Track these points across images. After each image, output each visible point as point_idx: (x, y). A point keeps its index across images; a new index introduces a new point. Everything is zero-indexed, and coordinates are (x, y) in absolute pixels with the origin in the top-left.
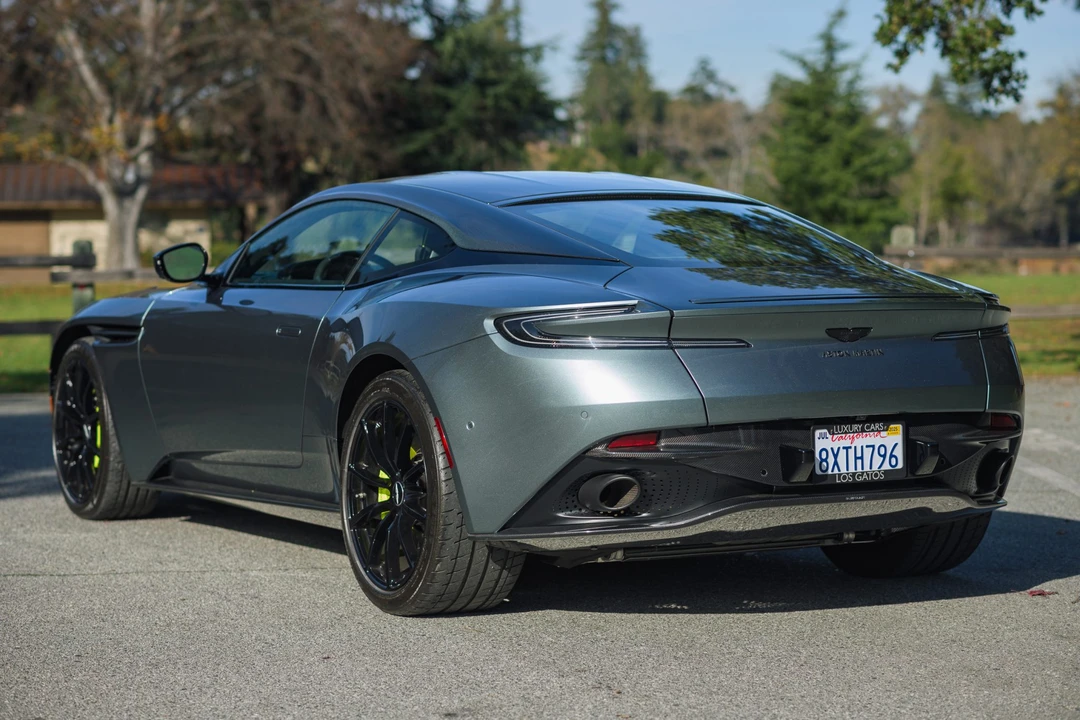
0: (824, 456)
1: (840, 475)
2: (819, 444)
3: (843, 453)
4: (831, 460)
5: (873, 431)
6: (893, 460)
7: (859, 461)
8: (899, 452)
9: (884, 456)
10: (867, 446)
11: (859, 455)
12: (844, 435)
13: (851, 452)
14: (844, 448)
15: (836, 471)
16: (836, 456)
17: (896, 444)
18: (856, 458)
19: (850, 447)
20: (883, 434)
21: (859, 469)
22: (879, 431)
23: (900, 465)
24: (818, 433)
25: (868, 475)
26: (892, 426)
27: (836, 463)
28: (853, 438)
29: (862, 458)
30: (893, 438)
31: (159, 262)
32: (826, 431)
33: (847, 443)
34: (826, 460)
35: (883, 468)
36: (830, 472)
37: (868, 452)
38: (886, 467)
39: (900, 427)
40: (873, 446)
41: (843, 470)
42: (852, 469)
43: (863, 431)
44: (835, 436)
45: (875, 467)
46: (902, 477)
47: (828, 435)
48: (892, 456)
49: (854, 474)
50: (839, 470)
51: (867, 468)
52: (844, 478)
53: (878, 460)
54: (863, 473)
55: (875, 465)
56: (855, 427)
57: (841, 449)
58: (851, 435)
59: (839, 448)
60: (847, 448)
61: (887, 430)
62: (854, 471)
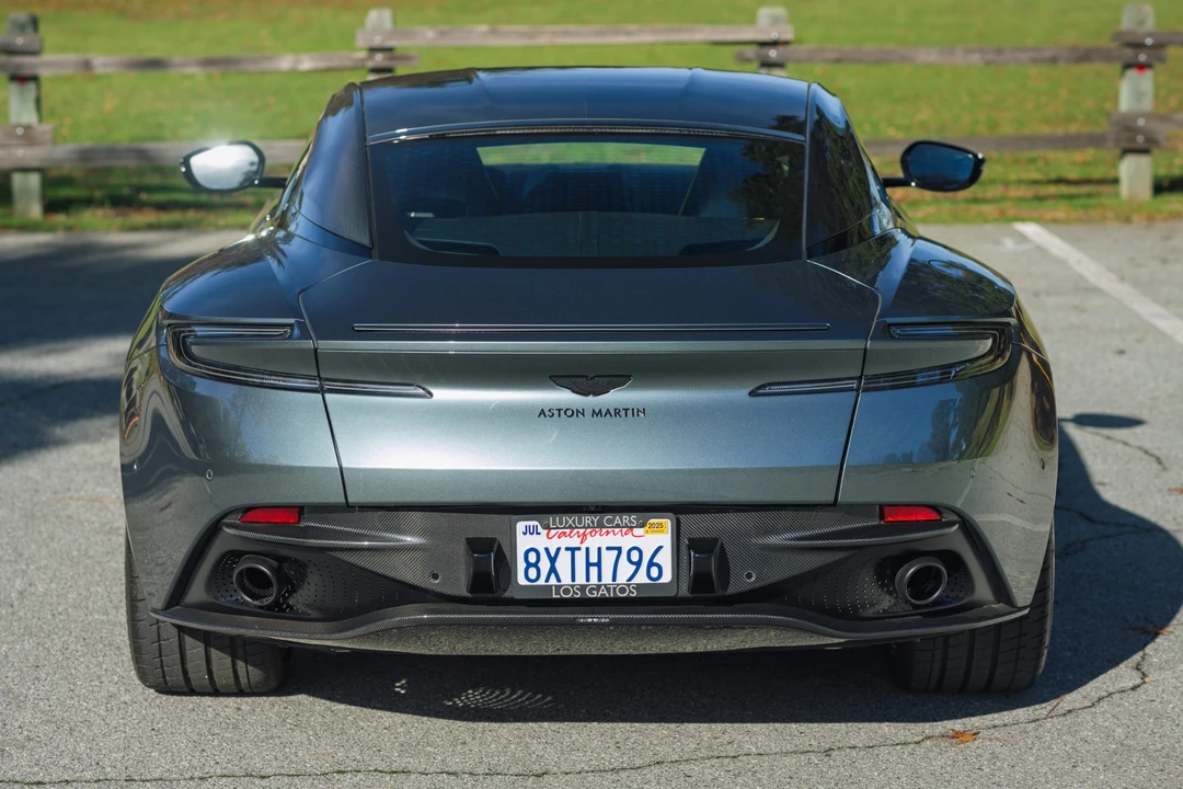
0: (532, 558)
1: (558, 588)
2: (523, 542)
3: (564, 558)
4: (545, 565)
5: (618, 526)
6: (654, 572)
7: (594, 571)
8: (666, 559)
9: (638, 564)
10: (608, 548)
11: (594, 559)
12: (568, 531)
13: (580, 557)
14: (567, 549)
15: (553, 581)
16: (553, 560)
17: (660, 548)
18: (589, 565)
19: (579, 549)
20: (637, 531)
21: (594, 580)
22: (631, 528)
23: (667, 577)
24: (521, 526)
25: (608, 590)
27: (553, 570)
28: (584, 535)
29: (598, 564)
30: (656, 539)
32: (536, 523)
33: (574, 542)
34: (536, 565)
35: (635, 581)
36: (541, 582)
37: (608, 559)
38: (642, 578)
39: (667, 523)
40: (619, 549)
41: (566, 580)
42: (581, 579)
43: (601, 526)
44: (553, 532)
45: (622, 579)
46: (671, 593)
47: (540, 529)
48: (651, 564)
49: (583, 587)
50: (559, 580)
51: (607, 579)
52: (567, 591)
53: (626, 570)
54: (599, 587)
55: (624, 576)
56: (587, 519)
57: (563, 551)
58: (582, 531)
59: (559, 549)
60: (573, 550)
61: (643, 526)
62: (584, 582)
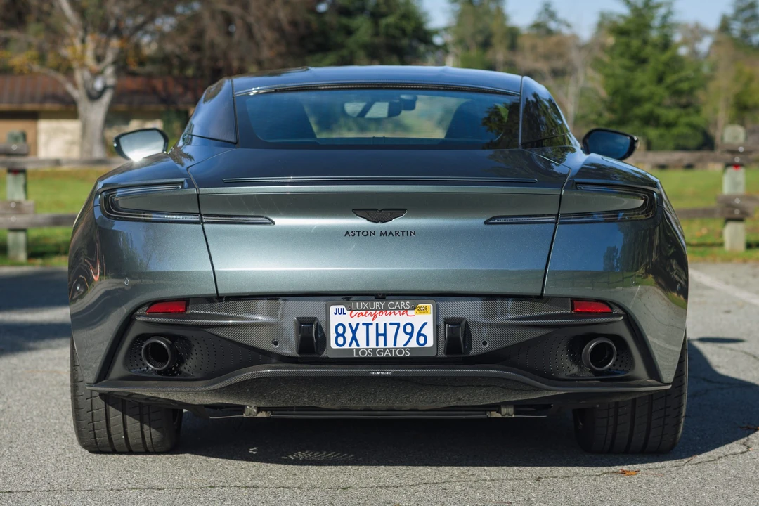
0: (340, 330)
1: (357, 350)
2: (335, 320)
3: (361, 331)
4: (349, 335)
5: (397, 309)
6: (422, 340)
7: (381, 339)
8: (429, 331)
9: (411, 334)
10: (391, 324)
11: (381, 331)
12: (364, 312)
13: (372, 329)
14: (364, 324)
15: (354, 346)
16: (354, 332)
17: (425, 324)
18: (378, 335)
19: (371, 324)
20: (410, 312)
21: (381, 345)
22: (406, 310)
23: (430, 343)
24: (333, 309)
25: (391, 352)
26: (420, 305)
27: (354, 338)
28: (375, 315)
29: (384, 335)
30: (423, 318)
32: (343, 307)
33: (368, 319)
34: (343, 335)
35: (409, 345)
36: (346, 346)
37: (391, 331)
38: (413, 344)
39: (430, 307)
40: (398, 324)
41: (363, 345)
42: (373, 345)
43: (386, 309)
44: (354, 313)
45: (400, 344)
46: (433, 354)
47: (346, 311)
48: (419, 334)
49: (374, 350)
50: (358, 345)
51: (390, 344)
52: (363, 353)
53: (402, 338)
54: (385, 349)
55: (401, 343)
56: (377, 304)
57: (361, 325)
58: (373, 312)
59: (358, 324)
60: (367, 325)
61: (414, 309)
62: (375, 347)
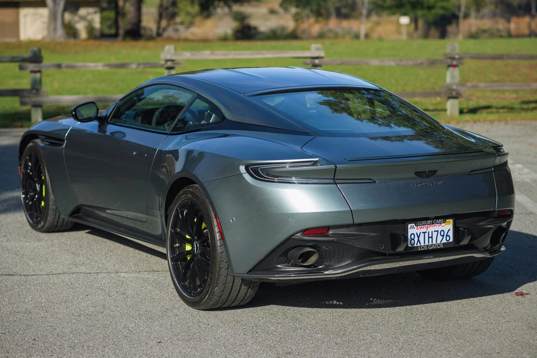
0: (413, 237)
1: (420, 246)
2: (410, 231)
3: (422, 236)
4: (416, 239)
5: (438, 223)
6: (448, 238)
7: (430, 239)
8: (451, 234)
9: (443, 236)
10: (435, 231)
11: (430, 236)
12: (423, 226)
13: (427, 235)
14: (423, 233)
15: (419, 245)
16: (418, 237)
17: (449, 230)
19: (426, 232)
20: (443, 224)
21: (430, 243)
22: (441, 223)
23: (451, 240)
24: (409, 226)
25: (435, 246)
26: (447, 220)
27: (419, 240)
28: (428, 227)
29: (432, 237)
30: (448, 227)
31: (74, 113)
32: (414, 224)
33: (424, 230)
34: (413, 239)
35: (443, 242)
36: (415, 245)
37: (435, 234)
38: (444, 241)
39: (451, 221)
40: (438, 231)
41: (422, 244)
42: (427, 243)
43: (433, 223)
44: (418, 227)
45: (439, 242)
46: (453, 245)
47: (415, 227)
48: (447, 235)
49: (428, 245)
51: (434, 242)
52: (423, 248)
53: (440, 238)
54: (432, 245)
55: (438, 240)
56: (429, 222)
57: (421, 233)
58: (427, 226)
59: (420, 233)
60: (424, 233)
61: (445, 222)
62: (428, 244)
